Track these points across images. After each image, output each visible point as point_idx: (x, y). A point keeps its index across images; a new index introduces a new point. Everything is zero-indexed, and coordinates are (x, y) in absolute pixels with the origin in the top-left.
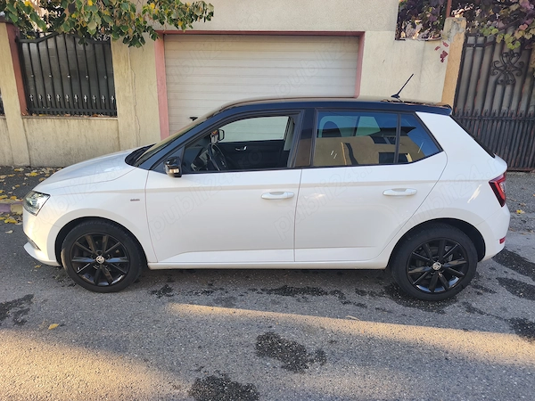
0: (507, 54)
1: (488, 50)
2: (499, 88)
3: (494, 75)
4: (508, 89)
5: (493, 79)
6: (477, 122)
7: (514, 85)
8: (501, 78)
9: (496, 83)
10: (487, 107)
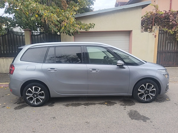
0: (170, 35)
1: (165, 34)
2: (169, 44)
3: (167, 40)
4: (171, 44)
5: (167, 42)
6: (164, 53)
7: (173, 43)
8: (169, 41)
9: (168, 43)
10: (166, 49)
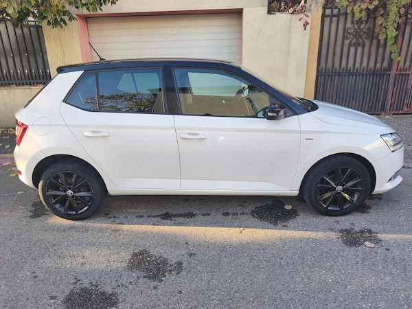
0: (357, 22)
1: (342, 19)
2: (352, 49)
3: (347, 39)
4: (360, 49)
5: (347, 42)
6: (337, 77)
7: (364, 46)
8: (353, 42)
9: (350, 46)
10: (344, 65)
